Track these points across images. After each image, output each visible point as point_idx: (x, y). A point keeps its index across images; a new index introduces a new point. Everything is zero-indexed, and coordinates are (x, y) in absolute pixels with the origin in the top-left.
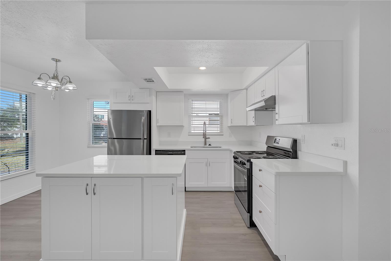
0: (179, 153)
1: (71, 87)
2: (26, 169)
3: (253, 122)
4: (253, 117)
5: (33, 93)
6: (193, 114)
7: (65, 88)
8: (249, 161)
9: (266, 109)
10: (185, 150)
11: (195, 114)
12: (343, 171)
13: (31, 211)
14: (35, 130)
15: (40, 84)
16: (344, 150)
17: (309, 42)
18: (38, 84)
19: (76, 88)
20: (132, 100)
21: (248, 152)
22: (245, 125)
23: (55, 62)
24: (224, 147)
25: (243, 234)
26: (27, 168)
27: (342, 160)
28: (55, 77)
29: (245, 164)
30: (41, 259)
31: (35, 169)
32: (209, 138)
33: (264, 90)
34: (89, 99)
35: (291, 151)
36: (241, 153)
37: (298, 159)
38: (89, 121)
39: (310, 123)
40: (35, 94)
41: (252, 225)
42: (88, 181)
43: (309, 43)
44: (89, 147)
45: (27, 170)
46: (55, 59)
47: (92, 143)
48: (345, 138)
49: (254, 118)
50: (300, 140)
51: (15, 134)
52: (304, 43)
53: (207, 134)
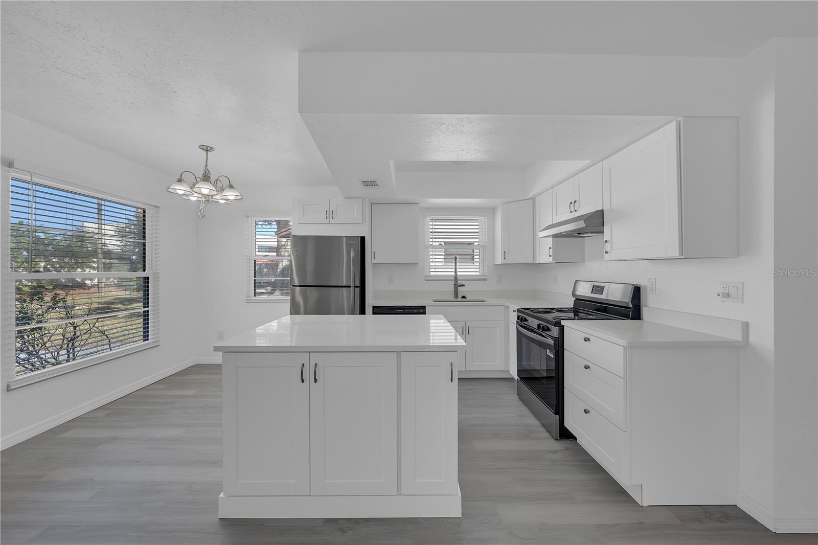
0: (415, 311)
1: (231, 195)
2: (144, 341)
3: (550, 256)
4: (550, 248)
5: (156, 207)
6: (434, 244)
7: (222, 197)
8: (557, 324)
9: (578, 234)
10: (424, 307)
11: (437, 244)
12: (741, 340)
13: (164, 413)
14: (158, 271)
15: (181, 189)
16: (742, 304)
17: (681, 119)
18: (177, 190)
19: (241, 197)
20: (332, 218)
21: (543, 310)
22: (531, 261)
23: (205, 152)
24: (491, 301)
25: (551, 452)
26: (146, 337)
27: (740, 321)
28: (206, 178)
29: (548, 330)
30: (222, 495)
31: (159, 340)
32: (463, 285)
33: (575, 202)
34: (248, 216)
35: (631, 306)
36: (532, 311)
37: (642, 320)
38: (248, 256)
39: (683, 257)
40: (159, 207)
41: (565, 435)
42: (304, 358)
43: (682, 121)
44: (248, 302)
45: (146, 342)
46: (205, 147)
47: (253, 295)
48: (743, 283)
49: (551, 250)
50: (646, 287)
51: (89, 279)
52: (671, 121)
53: (459, 278)
